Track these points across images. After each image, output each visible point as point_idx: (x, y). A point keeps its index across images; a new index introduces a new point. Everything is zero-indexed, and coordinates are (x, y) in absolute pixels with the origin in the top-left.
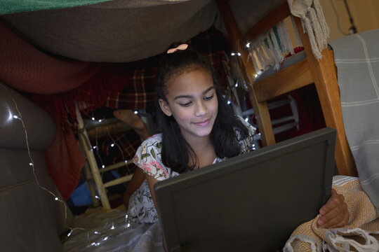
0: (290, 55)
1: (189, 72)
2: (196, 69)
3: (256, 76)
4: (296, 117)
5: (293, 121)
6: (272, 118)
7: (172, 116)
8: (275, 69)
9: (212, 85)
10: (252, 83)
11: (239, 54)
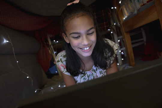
0: (144, 4)
1: (78, 17)
2: (83, 15)
3: (124, 18)
4: (145, 39)
5: (143, 41)
6: (132, 39)
7: (70, 43)
8: (134, 13)
9: (93, 26)
10: (122, 22)
11: (115, 8)
